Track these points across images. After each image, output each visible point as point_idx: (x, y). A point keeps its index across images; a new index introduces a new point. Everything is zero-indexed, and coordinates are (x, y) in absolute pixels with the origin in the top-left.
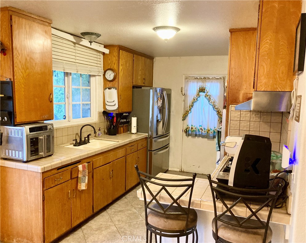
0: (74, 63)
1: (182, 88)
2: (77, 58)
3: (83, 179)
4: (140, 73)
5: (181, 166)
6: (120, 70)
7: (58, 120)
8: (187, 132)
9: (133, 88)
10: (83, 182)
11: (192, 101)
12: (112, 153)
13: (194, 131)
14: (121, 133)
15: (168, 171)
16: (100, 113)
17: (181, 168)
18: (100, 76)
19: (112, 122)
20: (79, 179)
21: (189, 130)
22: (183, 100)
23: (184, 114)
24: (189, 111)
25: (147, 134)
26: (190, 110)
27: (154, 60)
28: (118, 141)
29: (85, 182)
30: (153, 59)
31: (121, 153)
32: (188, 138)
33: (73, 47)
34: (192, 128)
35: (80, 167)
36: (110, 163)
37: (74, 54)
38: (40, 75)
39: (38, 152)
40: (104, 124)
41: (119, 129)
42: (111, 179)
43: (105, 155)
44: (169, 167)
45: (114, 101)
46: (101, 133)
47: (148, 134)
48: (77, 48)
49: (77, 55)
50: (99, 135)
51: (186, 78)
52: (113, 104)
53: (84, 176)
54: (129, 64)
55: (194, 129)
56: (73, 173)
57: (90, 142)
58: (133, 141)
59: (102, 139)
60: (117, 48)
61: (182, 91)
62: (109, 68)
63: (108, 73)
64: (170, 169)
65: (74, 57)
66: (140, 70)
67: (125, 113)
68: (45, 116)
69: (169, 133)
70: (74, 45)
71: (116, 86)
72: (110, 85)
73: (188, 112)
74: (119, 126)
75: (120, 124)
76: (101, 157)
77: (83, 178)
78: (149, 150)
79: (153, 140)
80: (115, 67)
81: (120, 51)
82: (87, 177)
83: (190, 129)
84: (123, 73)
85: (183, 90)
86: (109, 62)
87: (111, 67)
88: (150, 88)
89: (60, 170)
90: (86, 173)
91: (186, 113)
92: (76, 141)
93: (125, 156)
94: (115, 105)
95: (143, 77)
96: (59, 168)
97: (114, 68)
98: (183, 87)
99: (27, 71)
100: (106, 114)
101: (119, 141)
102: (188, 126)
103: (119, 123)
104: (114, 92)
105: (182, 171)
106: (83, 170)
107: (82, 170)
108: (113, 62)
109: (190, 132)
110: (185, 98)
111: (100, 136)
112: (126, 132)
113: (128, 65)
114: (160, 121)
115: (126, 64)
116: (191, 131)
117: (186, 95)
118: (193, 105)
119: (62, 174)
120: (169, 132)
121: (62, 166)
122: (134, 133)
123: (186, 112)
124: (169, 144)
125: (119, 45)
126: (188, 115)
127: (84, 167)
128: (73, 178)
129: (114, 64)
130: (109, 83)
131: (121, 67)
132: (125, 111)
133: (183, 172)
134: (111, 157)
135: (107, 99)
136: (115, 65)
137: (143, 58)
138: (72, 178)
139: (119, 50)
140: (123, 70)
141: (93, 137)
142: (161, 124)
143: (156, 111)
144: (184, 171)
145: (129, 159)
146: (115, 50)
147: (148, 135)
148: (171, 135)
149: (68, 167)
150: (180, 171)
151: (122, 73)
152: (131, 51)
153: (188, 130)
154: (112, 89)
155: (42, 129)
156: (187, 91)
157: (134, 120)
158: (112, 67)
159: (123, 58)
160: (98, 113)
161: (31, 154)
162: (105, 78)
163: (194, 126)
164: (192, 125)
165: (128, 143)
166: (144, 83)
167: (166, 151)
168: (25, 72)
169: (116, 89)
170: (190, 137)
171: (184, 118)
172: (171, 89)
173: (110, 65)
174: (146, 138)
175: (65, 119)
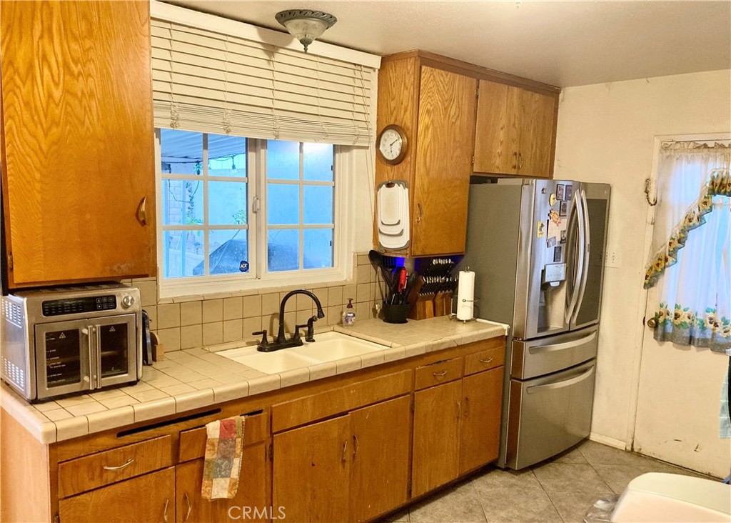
0: (269, 112)
1: (648, 180)
2: (278, 95)
3: (223, 466)
4: (501, 135)
5: (630, 436)
6: (421, 127)
7: (222, 274)
8: (658, 326)
9: (471, 183)
10: (223, 477)
11: (682, 224)
12: (354, 383)
13: (682, 324)
14: (425, 318)
15: (586, 444)
16: (358, 256)
17: (631, 441)
18: (367, 148)
19: (393, 284)
20: (206, 463)
21: (665, 320)
22: (650, 220)
23: (651, 268)
24: (670, 259)
25: (506, 326)
26: (673, 253)
27: (561, 95)
28: (389, 344)
29: (228, 476)
30: (558, 92)
31: (390, 384)
32: (660, 345)
33: (264, 64)
34: (677, 316)
35: (213, 428)
36: (345, 413)
37: (269, 84)
38: (100, 140)
39: (79, 374)
40: (374, 288)
41: (419, 305)
42: (347, 465)
43: (322, 390)
44: (590, 431)
45: (398, 223)
46: (354, 315)
47: (511, 325)
48: (278, 67)
49: (278, 86)
50: (347, 321)
51: (665, 148)
52: (396, 230)
53: (227, 457)
54: (459, 107)
55: (684, 318)
56: (183, 447)
57: (314, 341)
58: (442, 348)
59: (353, 333)
60: (413, 59)
61: (647, 192)
62: (392, 123)
63: (388, 139)
64: (593, 437)
65: (268, 93)
66: (501, 126)
67: (437, 258)
68: (122, 266)
69: (599, 323)
70: (268, 59)
71: (407, 176)
72: (391, 174)
73: (666, 260)
74: (417, 298)
75: (422, 291)
76: (308, 396)
77: (220, 462)
78: (512, 378)
79: (528, 345)
80: (407, 120)
81: (424, 67)
82: (237, 462)
83: (671, 317)
84: (434, 137)
85: (653, 186)
86: (393, 104)
87: (396, 120)
88: (521, 180)
89: (127, 438)
90: (234, 446)
91: (658, 265)
92: (265, 338)
93: (411, 394)
94: (401, 234)
95: (515, 148)
96: (123, 432)
97: (405, 124)
98: (654, 176)
99: (54, 130)
100: (379, 258)
101: (394, 345)
102: (661, 306)
103: (419, 287)
104: (400, 195)
105: (636, 450)
106: (223, 439)
107: (218, 436)
108: (402, 104)
109: (669, 329)
110: (656, 214)
111: (350, 323)
112: (442, 315)
113: (452, 113)
114: (557, 289)
115: (445, 109)
116: (673, 323)
117: (660, 205)
118: (686, 238)
119: (135, 452)
120: (595, 321)
121: (135, 424)
122: (463, 321)
123: (659, 259)
124: (594, 359)
125: (419, 51)
126: (666, 269)
127: (227, 429)
128: (184, 463)
129: (405, 111)
130: (389, 168)
131: (424, 120)
132: (437, 251)
133: (639, 455)
134: (350, 396)
135: (382, 217)
136: (408, 113)
137: (515, 89)
138: (180, 461)
139: (421, 67)
140: (435, 129)
141: (329, 326)
142: (561, 297)
143: (545, 255)
144: (643, 452)
145: (427, 403)
146: (409, 67)
147: (510, 331)
148: (601, 331)
149: (162, 428)
150: (629, 448)
151: (430, 136)
152: (467, 67)
153: (661, 320)
154: (396, 185)
155: (95, 304)
156: (664, 188)
157: (466, 281)
158: (398, 119)
159: (434, 89)
160: (354, 257)
161: (49, 380)
162: (379, 155)
163: (684, 310)
164: (677, 307)
165: (423, 352)
166: (515, 167)
167: (583, 381)
168: (46, 135)
169: (405, 186)
170: (669, 344)
171: (651, 280)
172: (609, 185)
173: (395, 112)
174: (501, 339)
175: (245, 271)
